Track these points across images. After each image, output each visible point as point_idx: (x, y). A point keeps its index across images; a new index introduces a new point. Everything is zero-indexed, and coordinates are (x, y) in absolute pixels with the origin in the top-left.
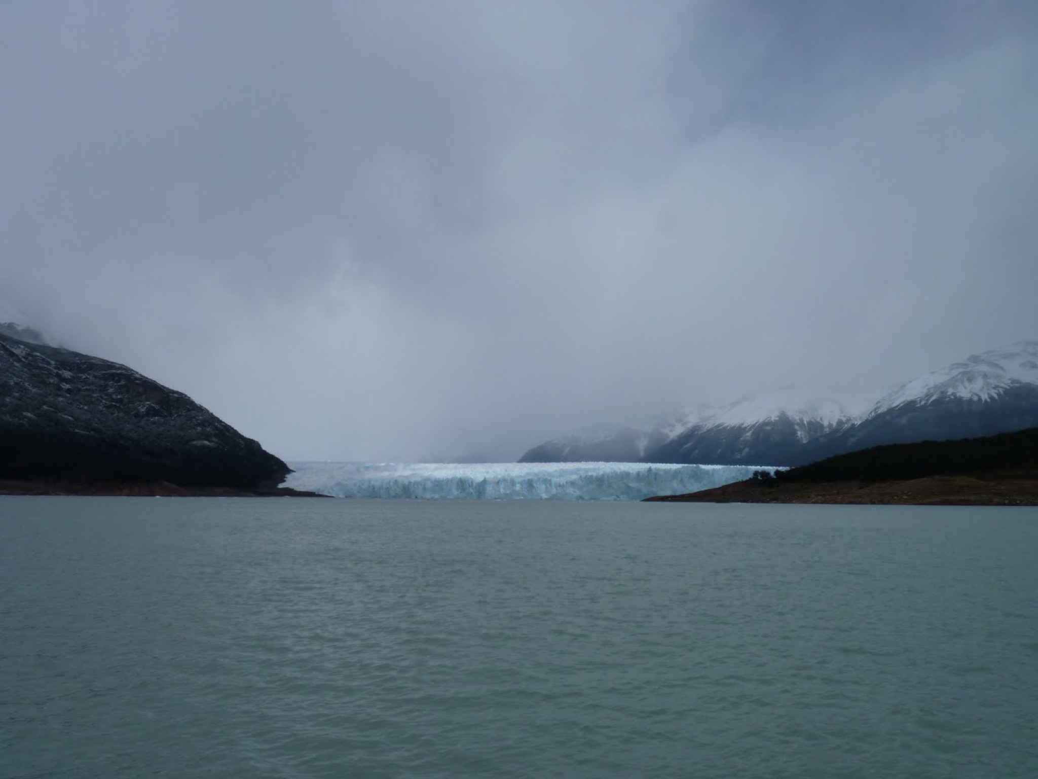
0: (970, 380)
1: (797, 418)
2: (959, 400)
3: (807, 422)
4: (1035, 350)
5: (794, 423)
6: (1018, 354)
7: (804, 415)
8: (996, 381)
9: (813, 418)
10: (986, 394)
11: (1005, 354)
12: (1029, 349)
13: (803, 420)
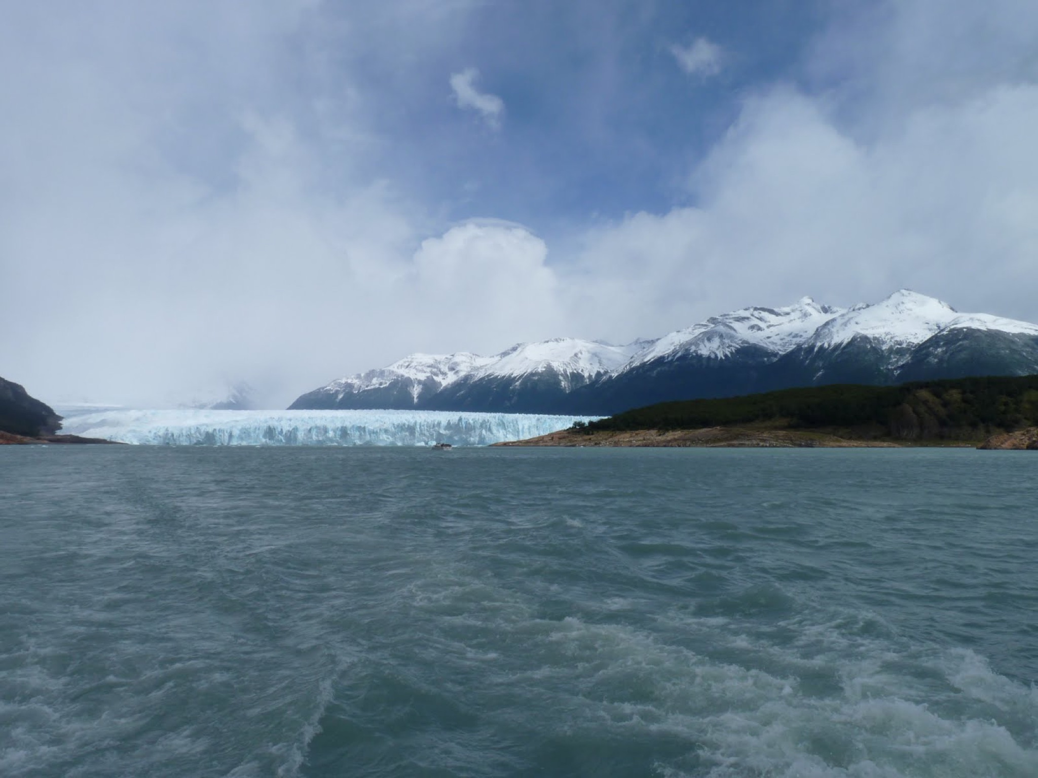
0: (709, 340)
1: (561, 369)
2: (699, 357)
3: (570, 373)
4: (761, 315)
5: (558, 374)
6: (748, 318)
7: (567, 367)
8: (729, 341)
9: (575, 369)
10: (722, 352)
11: (738, 318)
12: (756, 313)
13: (566, 371)
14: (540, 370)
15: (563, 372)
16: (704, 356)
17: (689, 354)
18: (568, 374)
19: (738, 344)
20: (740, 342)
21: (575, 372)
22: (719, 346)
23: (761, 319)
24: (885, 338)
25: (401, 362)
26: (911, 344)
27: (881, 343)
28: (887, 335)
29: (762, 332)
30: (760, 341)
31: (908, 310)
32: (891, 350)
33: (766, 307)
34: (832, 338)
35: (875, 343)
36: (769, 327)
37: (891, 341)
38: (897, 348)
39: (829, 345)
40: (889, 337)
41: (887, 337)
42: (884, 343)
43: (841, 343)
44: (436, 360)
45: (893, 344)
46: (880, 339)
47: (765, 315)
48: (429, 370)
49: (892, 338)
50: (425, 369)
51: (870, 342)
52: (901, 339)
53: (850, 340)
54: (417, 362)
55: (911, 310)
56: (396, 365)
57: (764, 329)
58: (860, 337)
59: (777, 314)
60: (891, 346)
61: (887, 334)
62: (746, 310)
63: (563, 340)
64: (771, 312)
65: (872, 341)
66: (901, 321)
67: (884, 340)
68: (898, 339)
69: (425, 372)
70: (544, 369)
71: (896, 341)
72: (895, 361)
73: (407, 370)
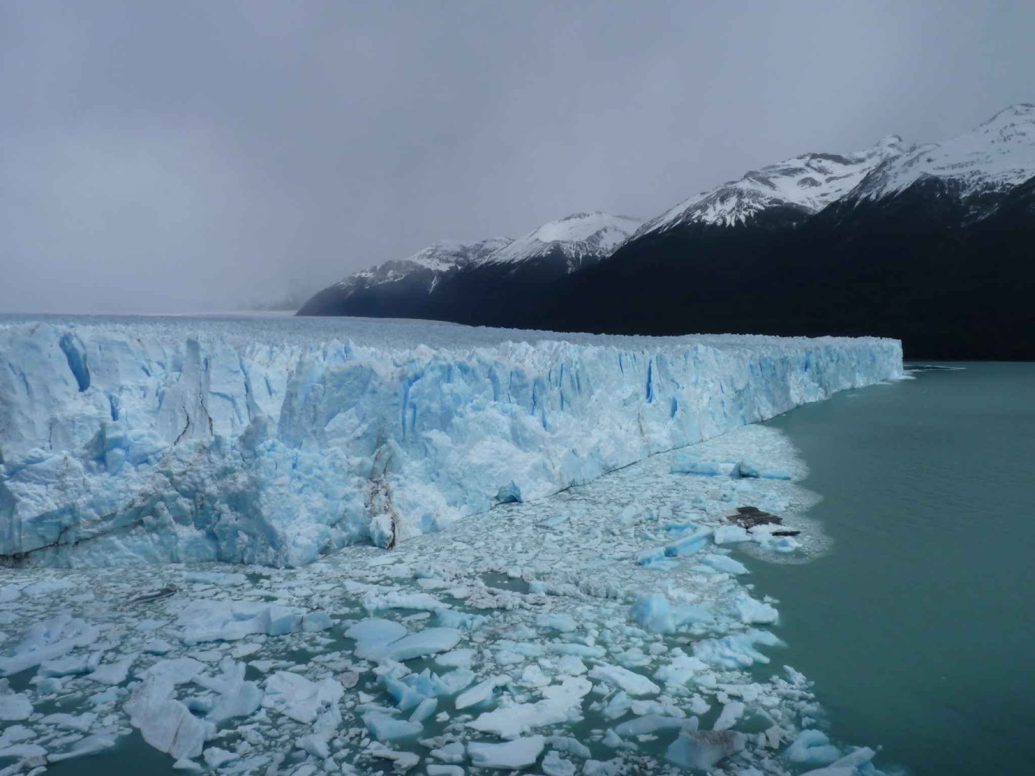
0: (723, 200)
1: (573, 252)
2: (701, 224)
3: (583, 257)
4: (820, 164)
5: (567, 259)
6: (801, 170)
7: (581, 249)
8: (751, 200)
9: (591, 252)
10: (734, 218)
11: (786, 170)
12: (815, 163)
13: (579, 255)
14: (544, 254)
15: (574, 256)
16: (708, 223)
17: (689, 222)
18: (581, 257)
19: (762, 205)
20: (767, 201)
21: (590, 254)
22: (734, 209)
23: (821, 170)
24: (968, 181)
25: (423, 251)
26: (1009, 187)
27: (961, 187)
28: (973, 176)
29: (818, 188)
30: (806, 200)
31: (1019, 134)
32: (973, 199)
33: (830, 153)
34: (885, 186)
35: (950, 190)
36: (828, 181)
37: (978, 184)
38: (985, 194)
39: (877, 196)
40: (976, 178)
41: (972, 179)
42: (965, 187)
43: (896, 191)
44: (464, 248)
45: (979, 189)
46: (961, 182)
47: (826, 163)
48: (454, 259)
49: (980, 179)
50: (450, 259)
51: (942, 187)
52: (995, 181)
53: (909, 186)
54: (442, 251)
55: (1024, 134)
56: (417, 254)
57: (821, 184)
58: (926, 181)
59: (846, 162)
60: (976, 191)
61: (973, 174)
62: (800, 158)
63: (588, 216)
64: (837, 159)
65: (946, 186)
66: (1004, 153)
67: (966, 183)
68: (989, 180)
69: (449, 262)
70: (549, 253)
71: (987, 183)
72: (974, 214)
73: (429, 261)
